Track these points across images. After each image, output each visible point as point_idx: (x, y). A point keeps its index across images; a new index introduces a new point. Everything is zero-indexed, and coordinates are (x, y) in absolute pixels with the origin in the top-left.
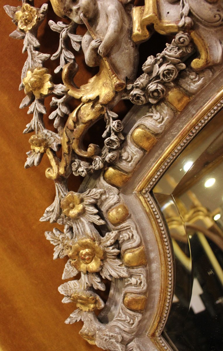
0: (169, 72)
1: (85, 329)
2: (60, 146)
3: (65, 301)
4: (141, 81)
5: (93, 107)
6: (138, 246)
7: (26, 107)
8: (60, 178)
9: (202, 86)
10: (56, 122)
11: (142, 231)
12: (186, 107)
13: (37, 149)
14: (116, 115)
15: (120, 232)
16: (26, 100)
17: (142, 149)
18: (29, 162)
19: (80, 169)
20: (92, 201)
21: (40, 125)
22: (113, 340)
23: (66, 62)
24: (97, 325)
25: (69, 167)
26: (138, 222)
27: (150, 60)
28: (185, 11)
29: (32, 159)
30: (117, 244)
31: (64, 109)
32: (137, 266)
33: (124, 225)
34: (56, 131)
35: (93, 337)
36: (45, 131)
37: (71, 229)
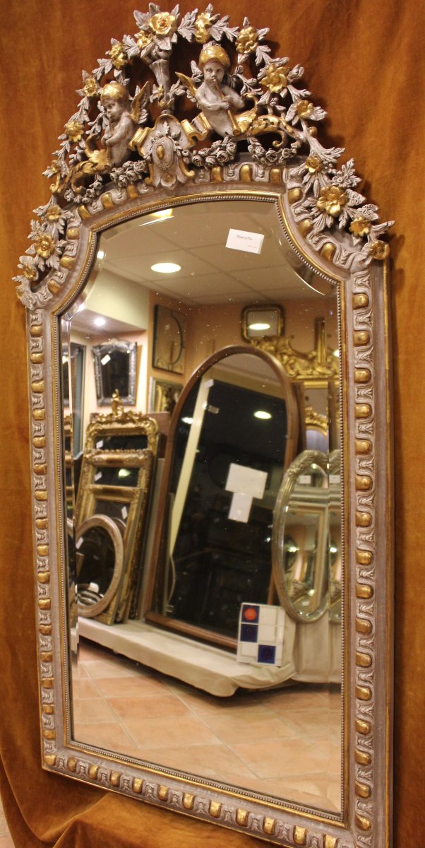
0: (131, 176)
1: (20, 287)
2: (65, 176)
3: (20, 266)
4: (118, 171)
5: (92, 167)
6: (73, 257)
7: (62, 141)
8: (56, 194)
9: (147, 193)
10: (71, 161)
11: (80, 250)
12: (135, 199)
13: (54, 169)
14: (101, 179)
15: (68, 244)
16: (63, 136)
17: (104, 206)
18: (45, 173)
19: (68, 196)
20: (65, 217)
21: (63, 157)
22: (30, 301)
23: (94, 132)
24: (28, 289)
25: (63, 191)
26: (81, 245)
27: (127, 164)
28: (150, 152)
29: (48, 173)
30: (63, 249)
31: (79, 158)
32: (66, 267)
33: (72, 241)
34: (69, 166)
35: (21, 294)
36: (63, 162)
37: (46, 226)
